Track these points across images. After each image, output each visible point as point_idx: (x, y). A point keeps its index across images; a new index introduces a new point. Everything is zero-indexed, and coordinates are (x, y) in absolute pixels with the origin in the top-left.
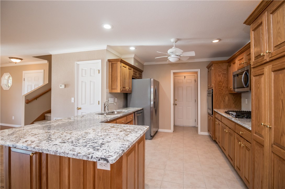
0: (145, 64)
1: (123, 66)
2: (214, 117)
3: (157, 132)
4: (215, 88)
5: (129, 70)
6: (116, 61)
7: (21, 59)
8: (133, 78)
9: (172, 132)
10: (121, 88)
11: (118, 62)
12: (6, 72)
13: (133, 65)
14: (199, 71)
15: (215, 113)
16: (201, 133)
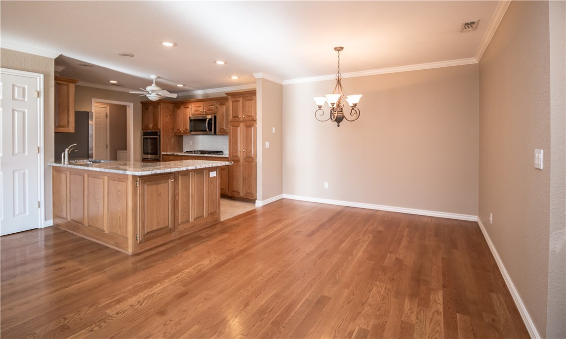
6: (67, 82)
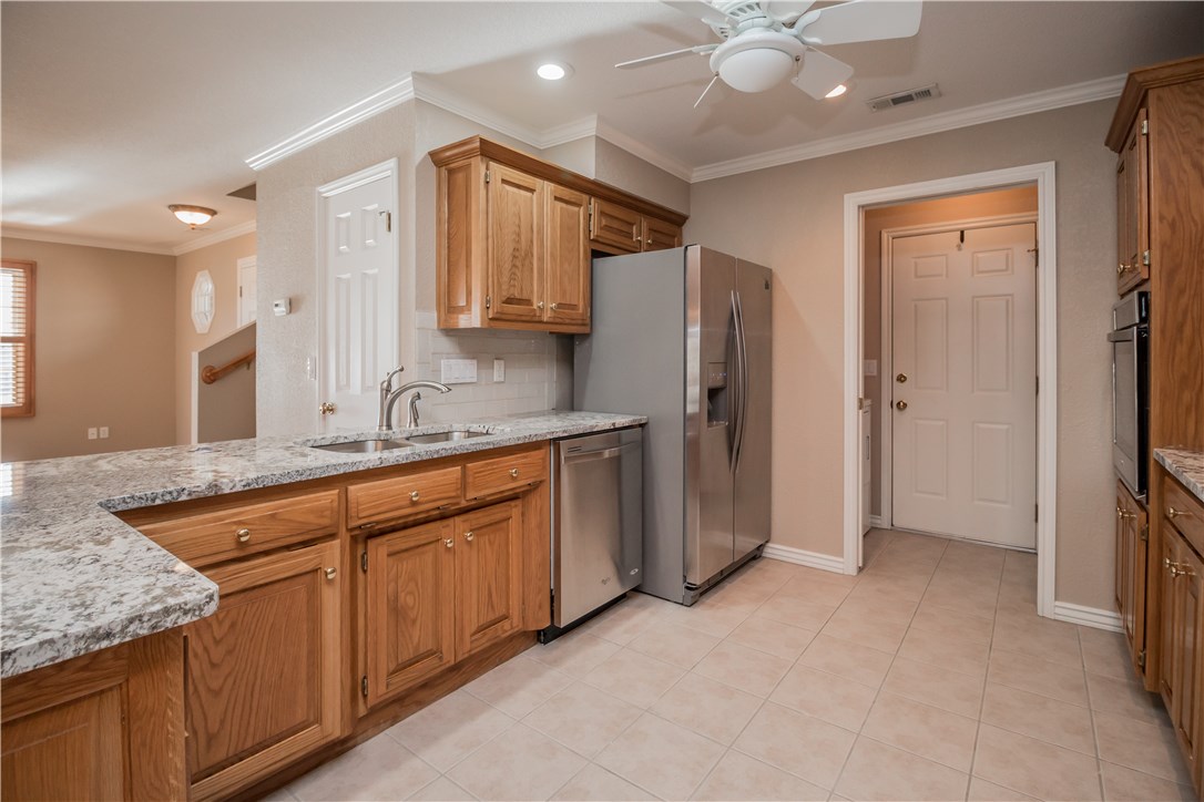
0: (697, 175)
1: (504, 181)
2: (1152, 507)
3: (755, 556)
4: (1170, 276)
5: (559, 205)
6: (464, 155)
7: (213, 213)
8: (596, 254)
9: (853, 571)
10: (488, 302)
11: (472, 159)
12: (202, 269)
13: (591, 175)
14: (1043, 174)
15: (1161, 483)
16: (1058, 610)
